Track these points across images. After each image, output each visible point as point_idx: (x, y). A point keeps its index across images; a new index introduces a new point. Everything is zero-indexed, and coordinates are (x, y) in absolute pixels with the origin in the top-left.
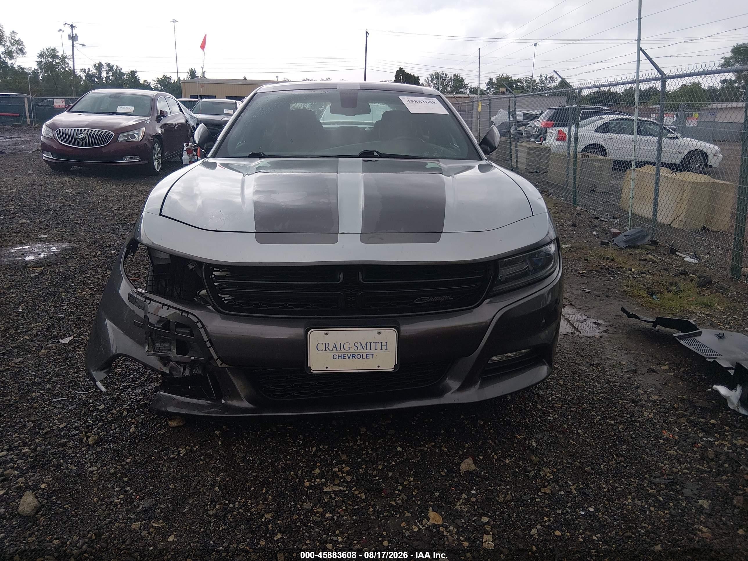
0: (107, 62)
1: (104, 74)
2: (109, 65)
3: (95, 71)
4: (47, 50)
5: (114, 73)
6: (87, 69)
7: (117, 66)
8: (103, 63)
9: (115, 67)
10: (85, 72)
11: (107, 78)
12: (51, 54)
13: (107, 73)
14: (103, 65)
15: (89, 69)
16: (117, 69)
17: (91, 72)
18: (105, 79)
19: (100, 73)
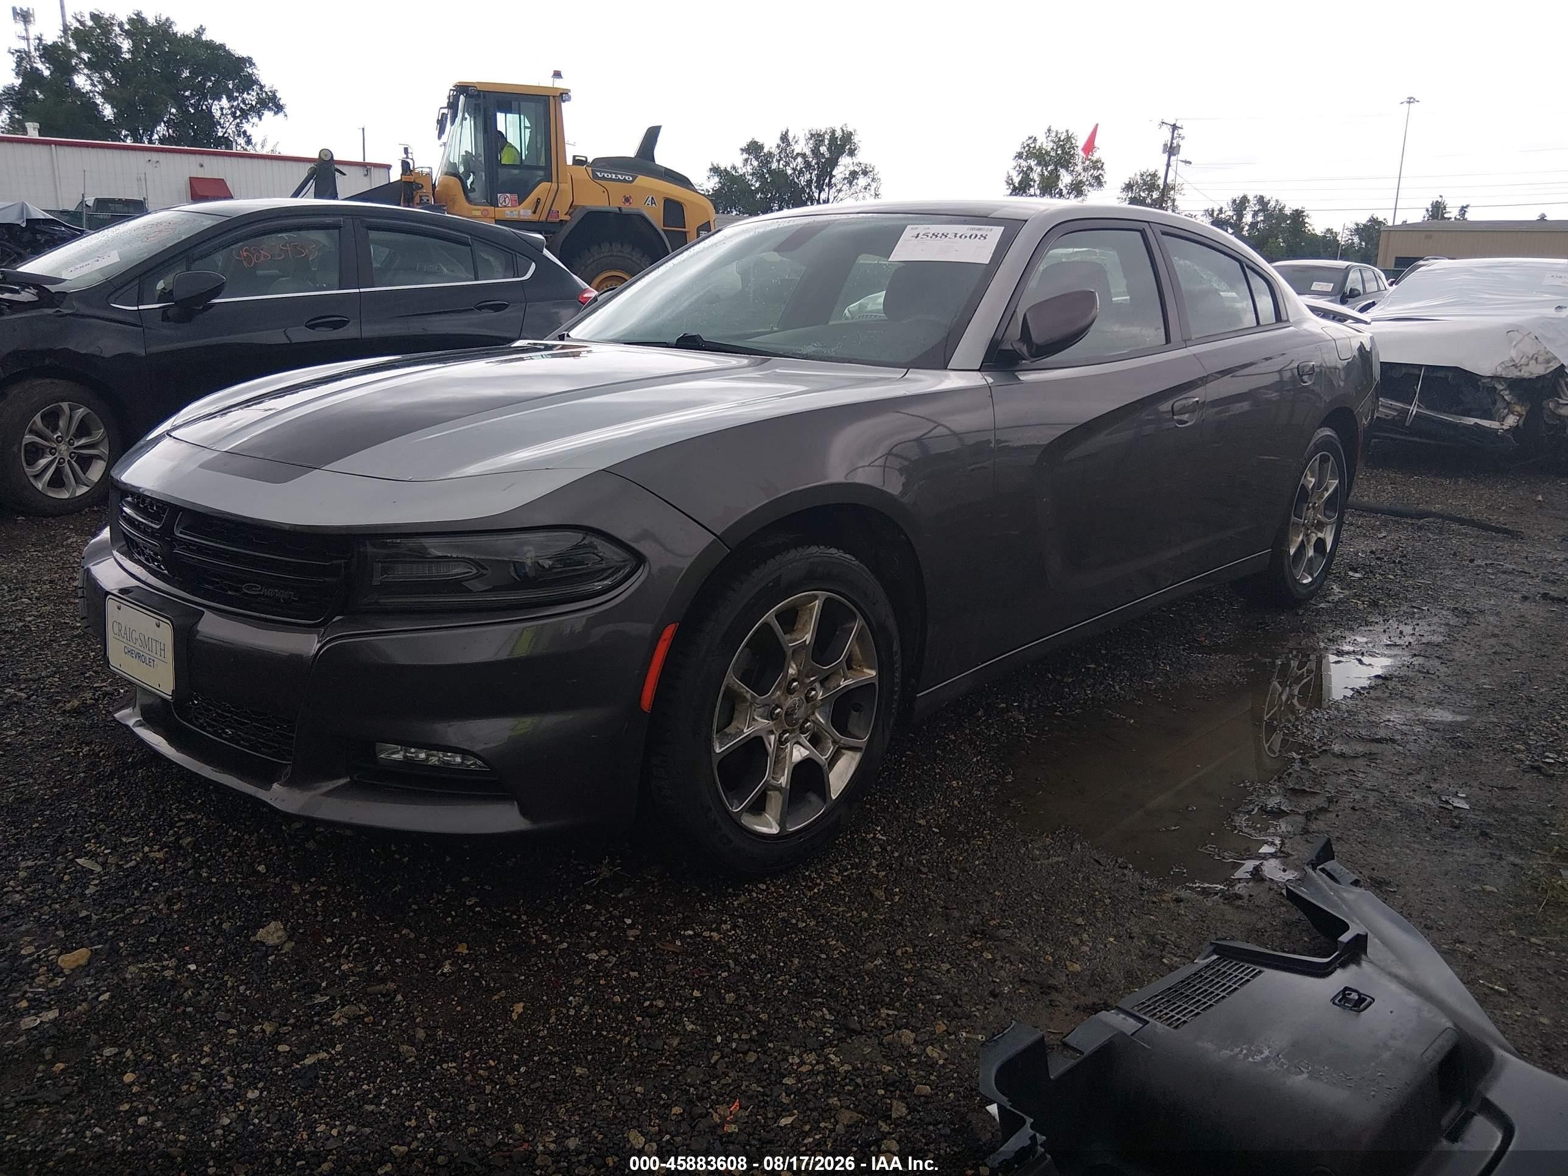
0: (1259, 193)
1: (1248, 218)
2: (1261, 200)
3: (1231, 213)
4: (1142, 175)
5: (1269, 217)
6: (1217, 208)
7: (1277, 201)
8: (1250, 197)
9: (1273, 204)
10: (1212, 215)
11: (1253, 225)
12: (1145, 183)
13: (1253, 216)
14: (1248, 201)
15: (1221, 211)
16: (1275, 207)
17: (1223, 216)
18: (1247, 228)
19: (1240, 214)
